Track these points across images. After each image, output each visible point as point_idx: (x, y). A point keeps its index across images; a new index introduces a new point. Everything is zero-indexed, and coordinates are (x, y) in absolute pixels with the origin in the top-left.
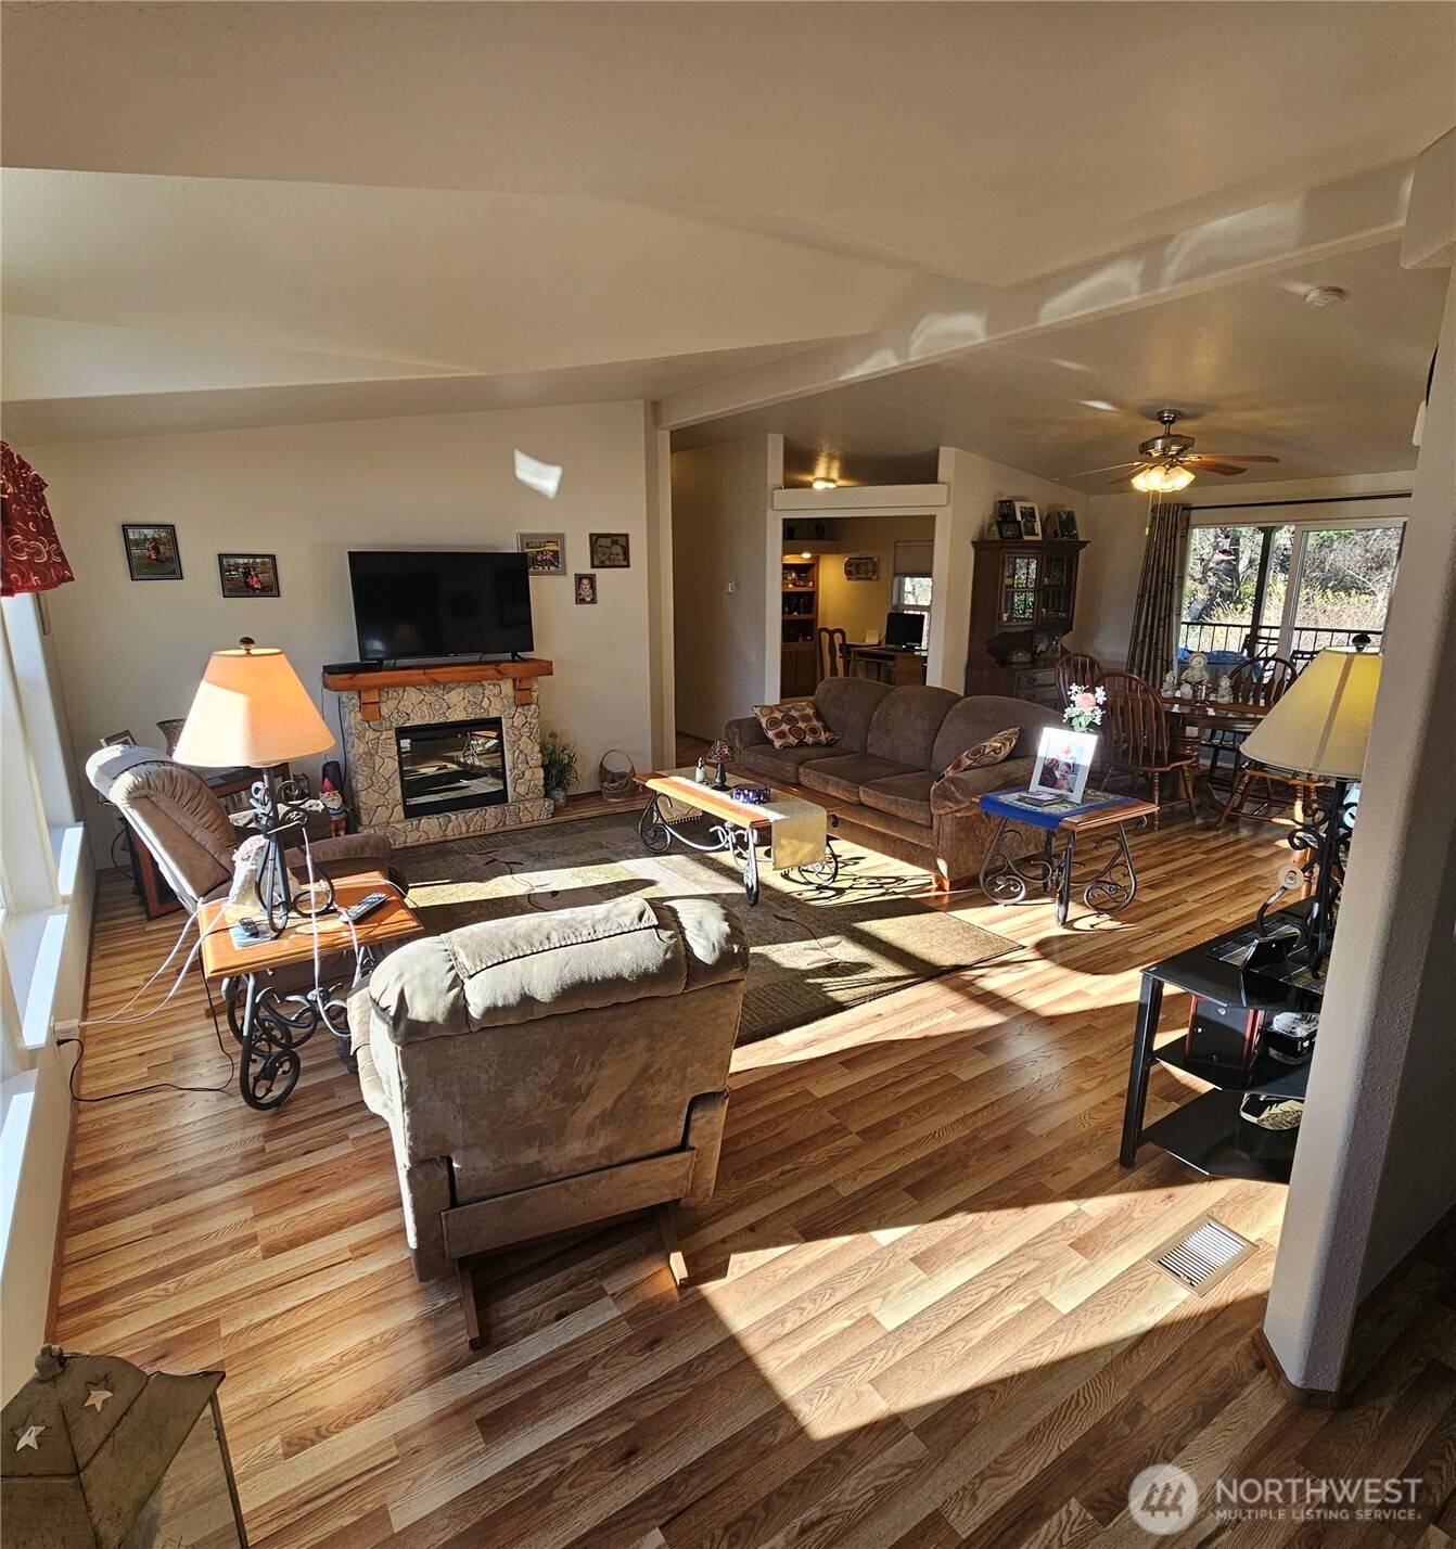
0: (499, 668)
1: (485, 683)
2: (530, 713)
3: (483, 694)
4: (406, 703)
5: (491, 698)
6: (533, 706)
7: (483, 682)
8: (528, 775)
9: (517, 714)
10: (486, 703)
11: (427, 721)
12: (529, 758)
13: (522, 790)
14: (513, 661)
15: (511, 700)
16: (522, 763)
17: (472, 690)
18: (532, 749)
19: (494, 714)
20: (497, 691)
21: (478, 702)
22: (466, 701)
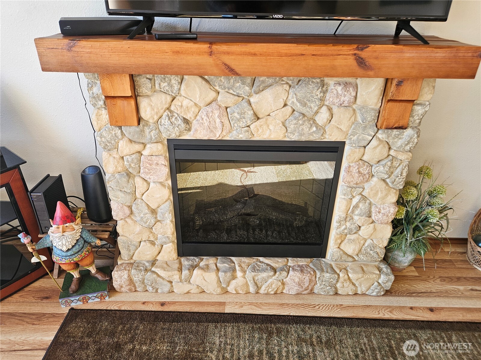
0: (364, 54)
1: (330, 82)
2: (400, 143)
3: (322, 100)
4: (186, 102)
5: (335, 110)
6: (409, 132)
7: (326, 80)
8: (365, 231)
9: (374, 142)
10: (322, 117)
11: (217, 135)
12: (373, 210)
13: (350, 249)
14: (396, 39)
15: (371, 116)
16: (360, 215)
17: (301, 91)
18: (383, 198)
19: (332, 136)
20: (347, 98)
21: (309, 113)
22: (289, 109)
